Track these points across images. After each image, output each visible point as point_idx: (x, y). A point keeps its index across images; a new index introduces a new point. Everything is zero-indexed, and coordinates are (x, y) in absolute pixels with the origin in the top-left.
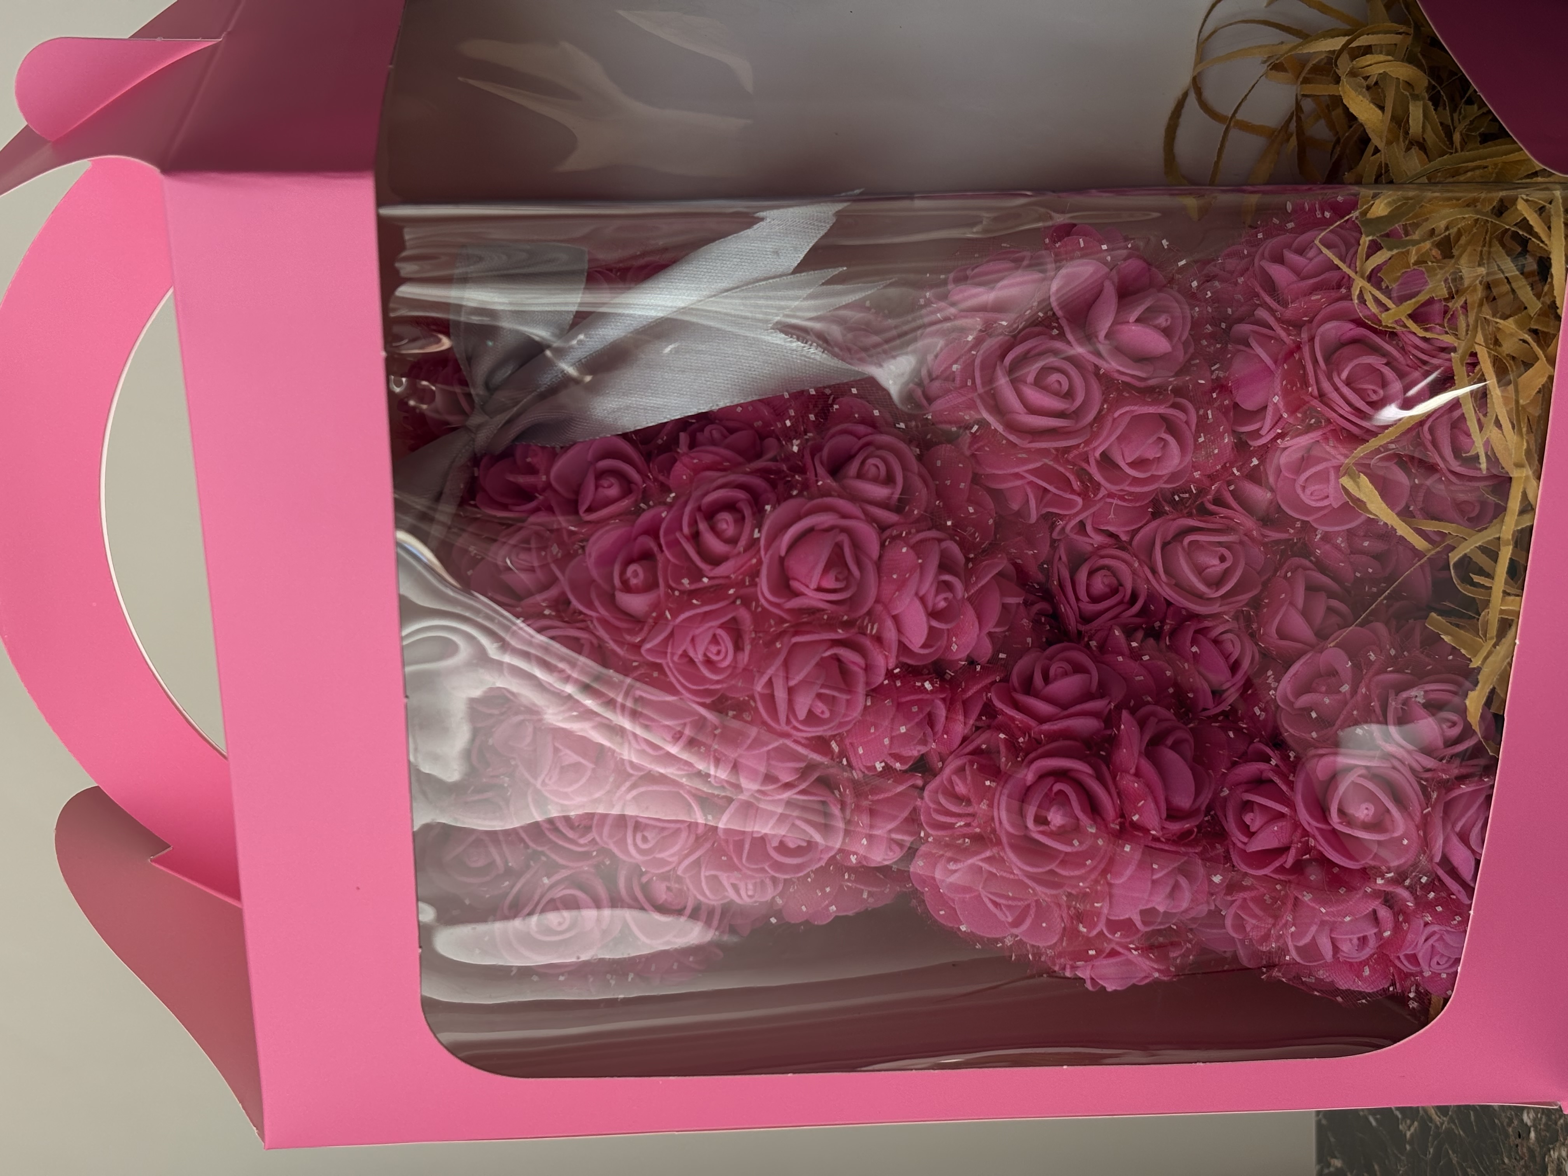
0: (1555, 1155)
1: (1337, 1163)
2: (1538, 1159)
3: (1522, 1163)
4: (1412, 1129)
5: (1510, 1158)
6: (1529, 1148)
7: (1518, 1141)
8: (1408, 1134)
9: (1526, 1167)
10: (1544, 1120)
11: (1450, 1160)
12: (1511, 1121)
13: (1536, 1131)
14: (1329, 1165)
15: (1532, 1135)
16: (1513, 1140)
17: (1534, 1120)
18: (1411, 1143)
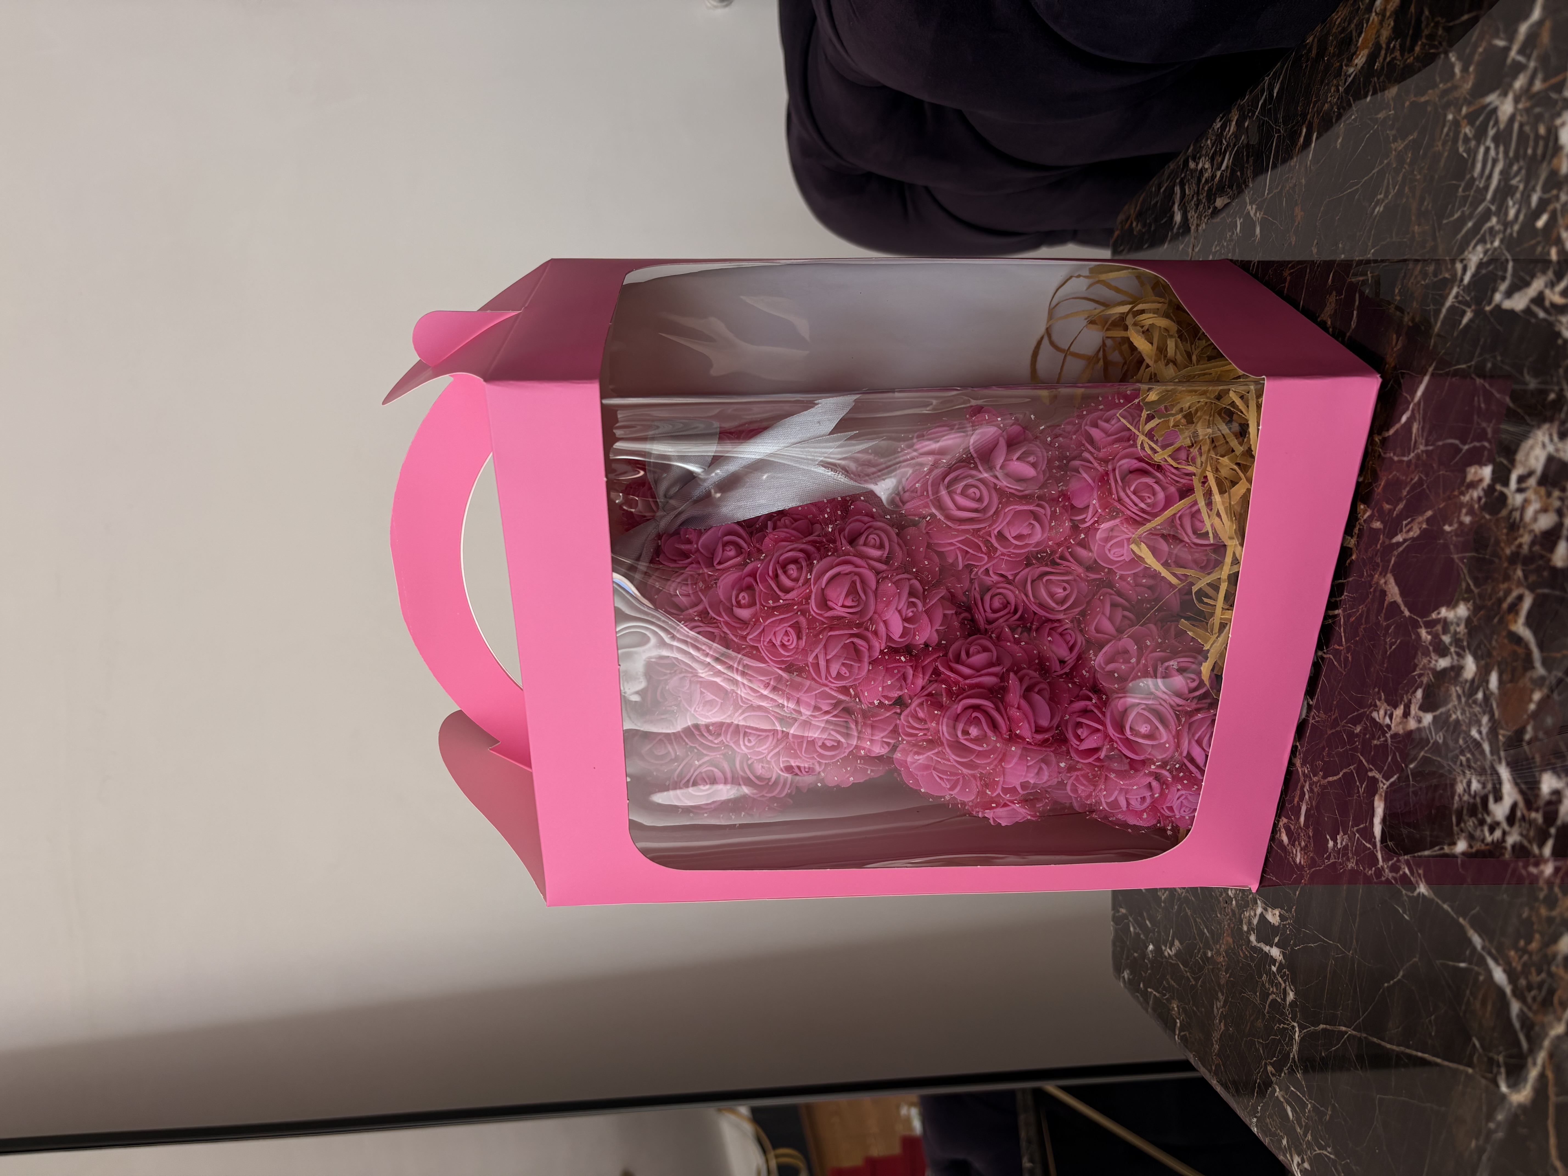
0: (1247, 914)
1: (1123, 911)
2: (1237, 916)
3: (1228, 917)
4: (1165, 895)
5: (1221, 914)
6: (1232, 910)
7: (1226, 905)
8: (1163, 898)
9: (1230, 919)
10: (1240, 895)
11: (1187, 913)
12: (1221, 895)
13: (1236, 900)
14: (1119, 912)
15: (1234, 902)
16: (1223, 904)
17: (1235, 894)
18: (1165, 902)
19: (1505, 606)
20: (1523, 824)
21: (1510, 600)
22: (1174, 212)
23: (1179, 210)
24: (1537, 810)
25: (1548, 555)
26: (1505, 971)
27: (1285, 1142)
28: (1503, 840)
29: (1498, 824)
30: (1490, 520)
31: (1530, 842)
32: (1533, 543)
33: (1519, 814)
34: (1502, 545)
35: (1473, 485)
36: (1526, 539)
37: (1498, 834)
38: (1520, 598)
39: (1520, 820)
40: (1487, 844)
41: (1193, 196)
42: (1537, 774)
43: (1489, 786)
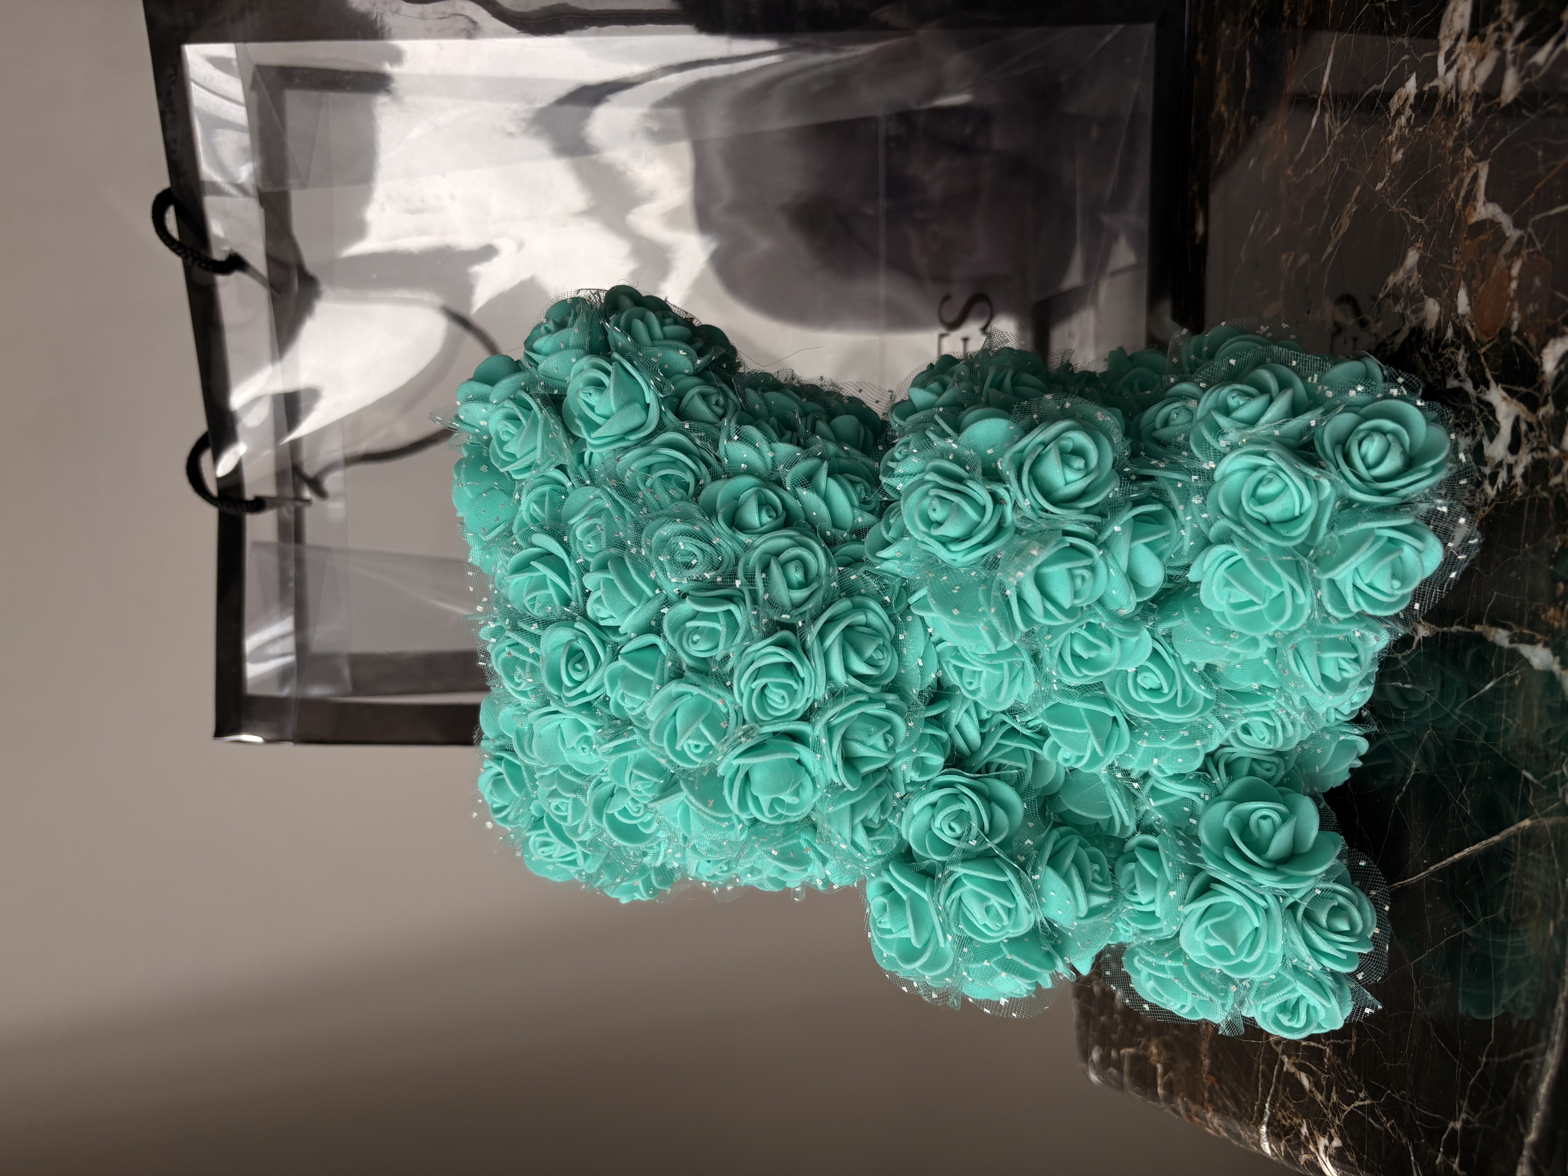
19: (1459, 203)
20: (1532, 435)
21: (1462, 193)
24: (1545, 403)
25: (1497, 100)
26: (1546, 645)
27: (1304, 1130)
28: (1511, 477)
29: (1500, 464)
30: (1425, 129)
31: (1545, 450)
32: (1476, 106)
33: (1523, 427)
34: (1443, 142)
35: (1399, 113)
36: (1468, 107)
37: (1503, 476)
38: (1475, 178)
39: (1526, 435)
40: (1493, 501)
42: (1537, 359)
43: (1481, 428)
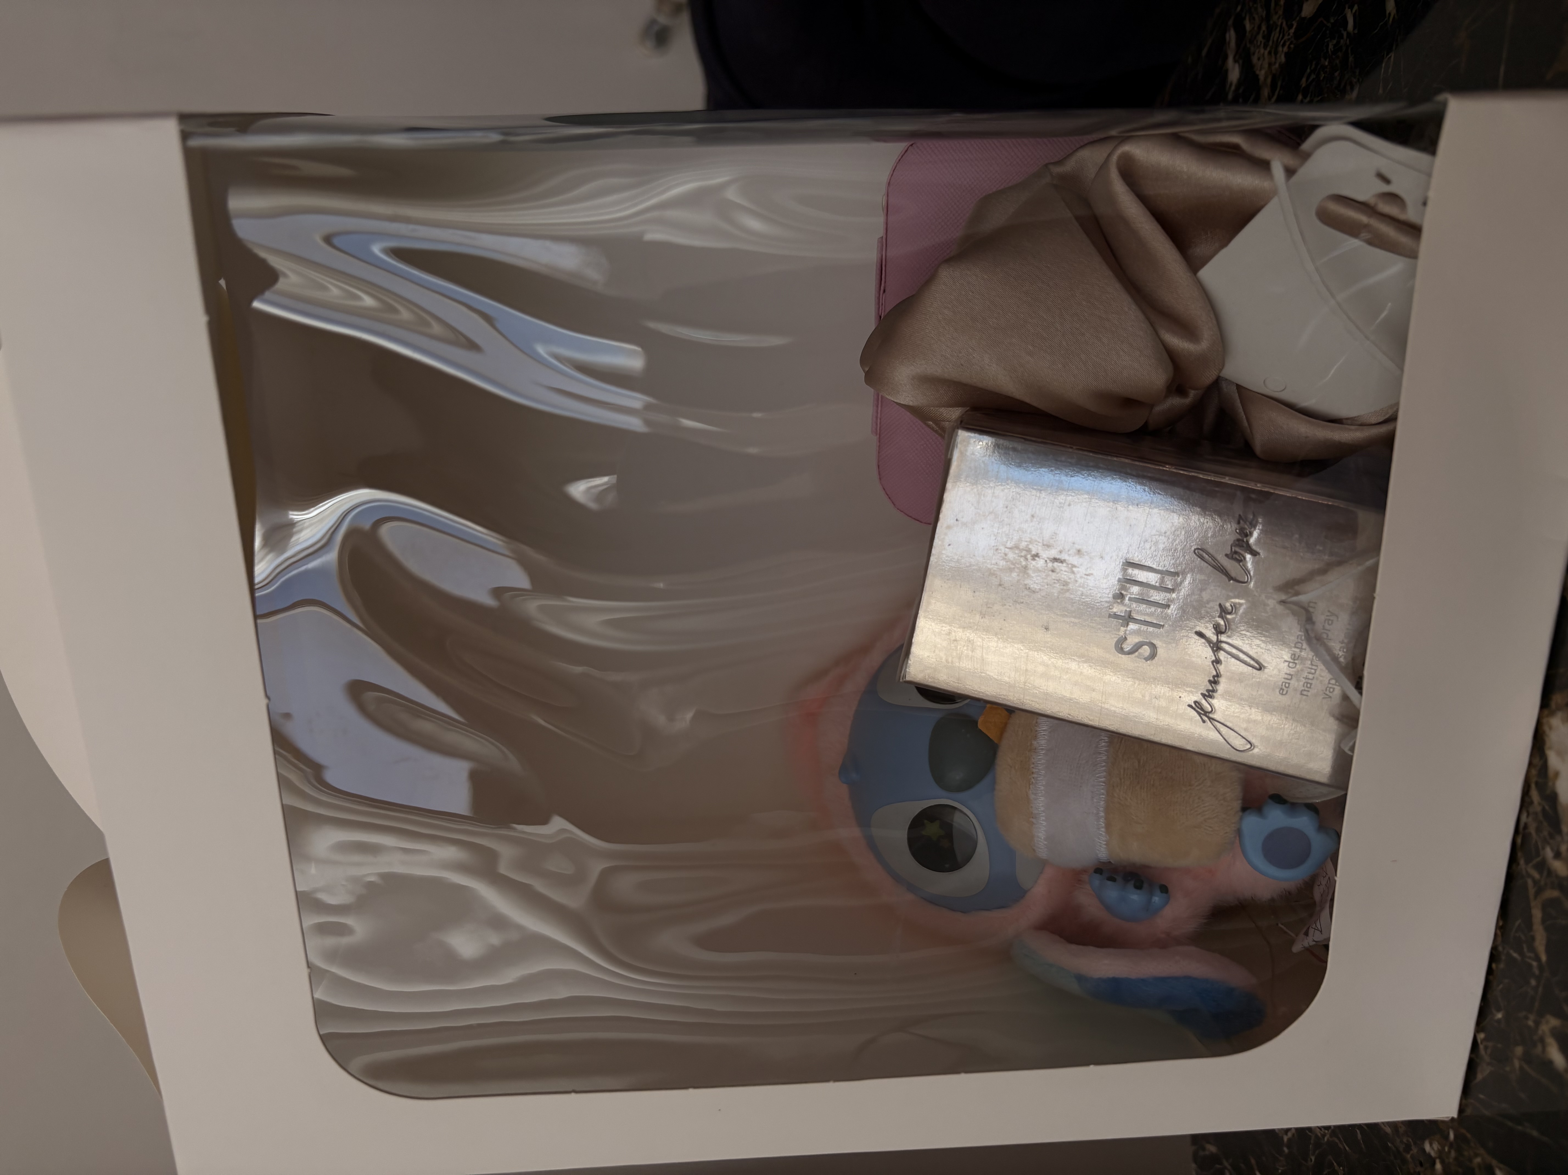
22: (1227, 71)
23: (1235, 61)
41: (1259, 27)
